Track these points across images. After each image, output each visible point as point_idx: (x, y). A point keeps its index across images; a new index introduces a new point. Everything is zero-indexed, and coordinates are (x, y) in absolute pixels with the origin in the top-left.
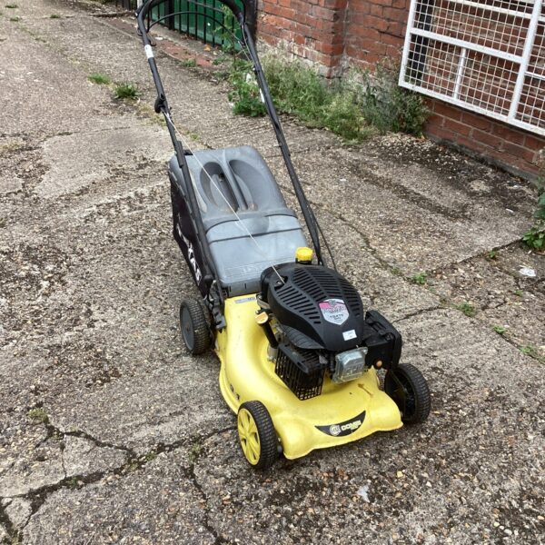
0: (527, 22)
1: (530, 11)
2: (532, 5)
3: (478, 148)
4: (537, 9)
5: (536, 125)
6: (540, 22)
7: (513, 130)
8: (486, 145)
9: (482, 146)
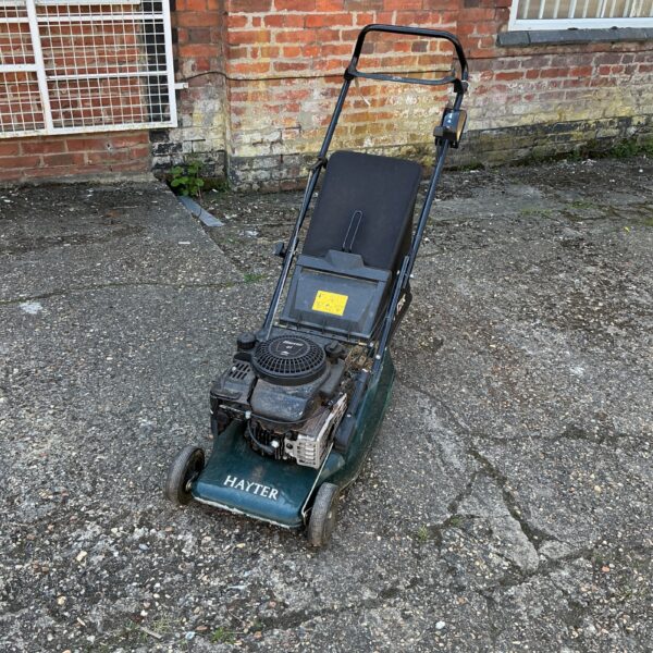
0: (26, 27)
1: (25, 15)
2: (25, 8)
3: (15, 176)
4: (31, 10)
5: (71, 126)
6: (39, 23)
7: (48, 140)
8: (22, 169)
9: (17, 172)
